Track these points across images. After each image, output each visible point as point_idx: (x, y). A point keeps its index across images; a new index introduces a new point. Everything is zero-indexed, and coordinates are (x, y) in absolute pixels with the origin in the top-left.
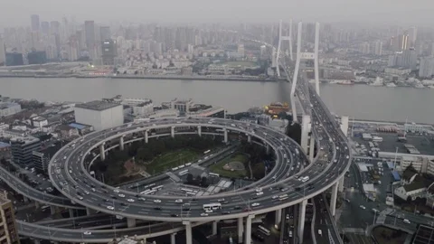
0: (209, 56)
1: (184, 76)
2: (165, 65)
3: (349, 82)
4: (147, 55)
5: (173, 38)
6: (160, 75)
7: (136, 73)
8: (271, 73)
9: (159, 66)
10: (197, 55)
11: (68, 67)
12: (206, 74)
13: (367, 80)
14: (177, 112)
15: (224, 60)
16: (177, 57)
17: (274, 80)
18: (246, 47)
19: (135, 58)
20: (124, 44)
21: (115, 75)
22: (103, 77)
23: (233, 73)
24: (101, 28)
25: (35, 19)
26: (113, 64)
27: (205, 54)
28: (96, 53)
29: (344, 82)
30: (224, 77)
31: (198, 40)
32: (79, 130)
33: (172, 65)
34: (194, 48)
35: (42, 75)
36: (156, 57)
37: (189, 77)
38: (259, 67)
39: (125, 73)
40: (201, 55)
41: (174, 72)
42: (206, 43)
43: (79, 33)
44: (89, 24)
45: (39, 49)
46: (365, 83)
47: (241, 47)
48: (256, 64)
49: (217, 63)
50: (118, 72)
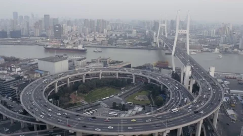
0: (116, 35)
1: (102, 46)
2: (91, 39)
3: (200, 51)
4: (80, 34)
5: (95, 26)
6: (89, 45)
7: (74, 43)
8: (154, 45)
9: (88, 40)
10: (109, 35)
11: (34, 40)
12: (115, 45)
13: (210, 50)
14: (102, 64)
15: (125, 38)
16: (98, 35)
17: (156, 49)
18: (137, 32)
19: (73, 36)
20: (67, 28)
21: (62, 44)
23: (132, 45)
24: (53, 19)
25: (15, 14)
26: (60, 38)
27: (114, 35)
28: (51, 33)
29: (197, 51)
30: (126, 47)
31: (109, 27)
32: (41, 74)
33: (95, 40)
34: (108, 31)
35: (19, 44)
36: (85, 35)
37: (106, 46)
38: (146, 42)
39: (68, 43)
40: (112, 35)
41: (96, 43)
42: (113, 29)
43: (40, 21)
44: (47, 17)
45: (17, 29)
47: (134, 31)
48: (144, 40)
49: (121, 39)
50: (64, 43)
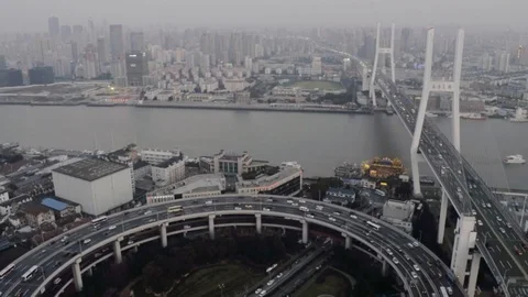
0: (273, 72)
1: (237, 105)
2: (212, 87)
3: (479, 117)
4: (190, 71)
5: (226, 48)
6: (205, 103)
7: (171, 99)
8: (362, 100)
9: (203, 88)
10: (257, 71)
11: (79, 90)
12: (269, 101)
13: (503, 112)
15: (294, 79)
16: (230, 74)
17: (368, 111)
18: (323, 60)
19: (173, 76)
20: (159, 55)
21: (141, 102)
22: (125, 105)
23: (308, 100)
24: (133, 34)
25: (53, 22)
26: (141, 84)
27: (268, 71)
28: (120, 70)
29: (472, 115)
30: (297, 106)
31: (259, 50)
33: (221, 86)
34: (254, 61)
35: (43, 101)
36: (201, 75)
37: (245, 106)
38: (344, 91)
39: (155, 99)
40: (262, 72)
41: (224, 97)
42: (269, 53)
43: (100, 41)
44: (116, 29)
45: (47, 63)
46: (502, 117)
47: (317, 61)
48: (338, 85)
49: (285, 85)
50: (146, 98)
